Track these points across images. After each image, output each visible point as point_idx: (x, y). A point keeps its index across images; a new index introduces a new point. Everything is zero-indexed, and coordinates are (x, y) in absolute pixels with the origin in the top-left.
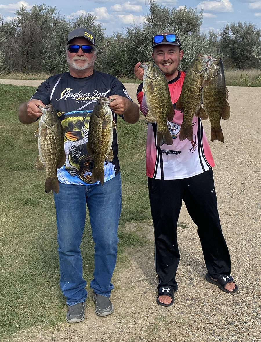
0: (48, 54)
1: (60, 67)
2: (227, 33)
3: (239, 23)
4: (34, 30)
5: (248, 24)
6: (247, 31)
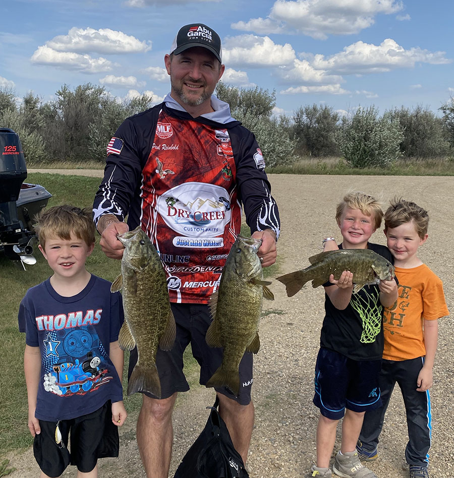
0: (96, 140)
2: (301, 117)
3: (314, 106)
4: (80, 113)
5: (324, 108)
6: (323, 114)
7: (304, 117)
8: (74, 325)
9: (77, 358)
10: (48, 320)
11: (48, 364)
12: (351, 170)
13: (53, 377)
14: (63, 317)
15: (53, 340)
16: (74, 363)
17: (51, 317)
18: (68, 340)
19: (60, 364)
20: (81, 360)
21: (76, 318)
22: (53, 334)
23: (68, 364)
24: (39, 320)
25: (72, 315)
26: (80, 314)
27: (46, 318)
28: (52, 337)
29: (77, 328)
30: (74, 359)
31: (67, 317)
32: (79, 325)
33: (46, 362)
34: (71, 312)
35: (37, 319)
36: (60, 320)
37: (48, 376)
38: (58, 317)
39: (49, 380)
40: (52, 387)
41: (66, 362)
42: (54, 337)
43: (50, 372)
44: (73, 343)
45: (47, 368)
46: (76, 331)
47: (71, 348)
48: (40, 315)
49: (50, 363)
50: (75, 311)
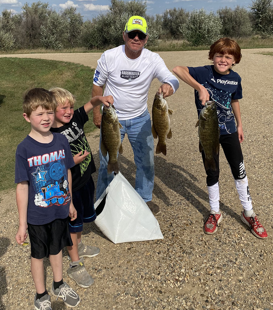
0: (45, 35)
2: (167, 15)
3: (174, 9)
4: (34, 20)
5: (180, 9)
6: (180, 13)
7: (169, 16)
8: (54, 160)
9: (57, 181)
10: (37, 159)
11: (37, 188)
12: (190, 47)
13: (41, 196)
14: (47, 155)
15: (42, 171)
16: (55, 184)
17: (39, 157)
18: (52, 169)
19: (46, 186)
20: (58, 181)
21: (54, 156)
22: (41, 167)
23: (51, 185)
24: (30, 160)
25: (52, 154)
26: (56, 153)
27: (35, 158)
28: (41, 169)
29: (56, 161)
30: (55, 181)
31: (50, 155)
32: (57, 159)
33: (36, 186)
34: (51, 152)
35: (28, 160)
36: (46, 158)
37: (38, 195)
38: (44, 156)
39: (38, 198)
40: (40, 202)
41: (50, 184)
42: (42, 169)
43: (39, 192)
44: (54, 171)
45: (37, 190)
46: (55, 164)
47: (54, 174)
48: (30, 157)
49: (39, 187)
50: (53, 152)
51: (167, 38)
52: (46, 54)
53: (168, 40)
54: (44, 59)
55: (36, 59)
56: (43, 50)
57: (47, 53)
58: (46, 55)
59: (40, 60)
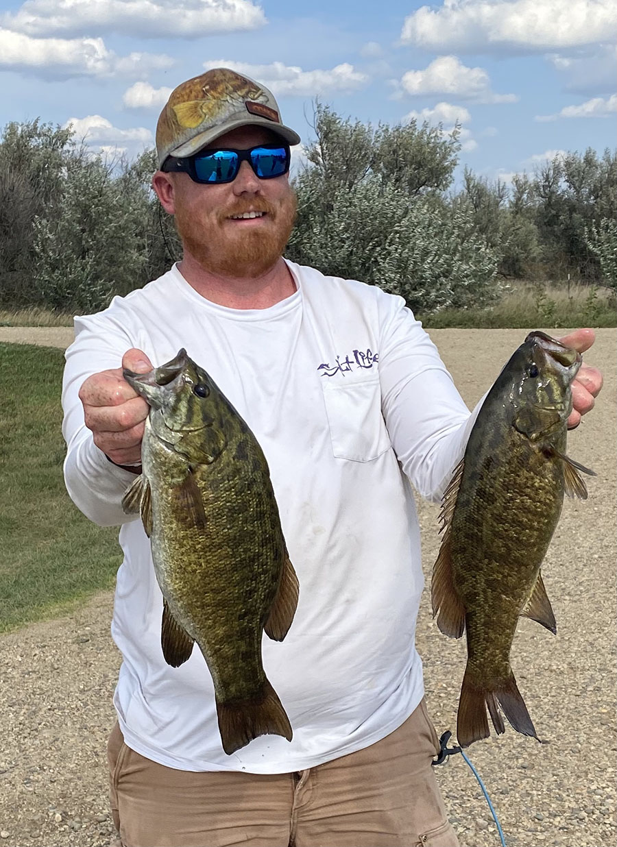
0: (51, 257)
1: (84, 290)
4: (11, 193)
51: (552, 276)
52: (55, 330)
53: (554, 285)
54: (48, 346)
55: (20, 346)
56: (46, 316)
57: (57, 325)
58: (57, 331)
59: (34, 348)
